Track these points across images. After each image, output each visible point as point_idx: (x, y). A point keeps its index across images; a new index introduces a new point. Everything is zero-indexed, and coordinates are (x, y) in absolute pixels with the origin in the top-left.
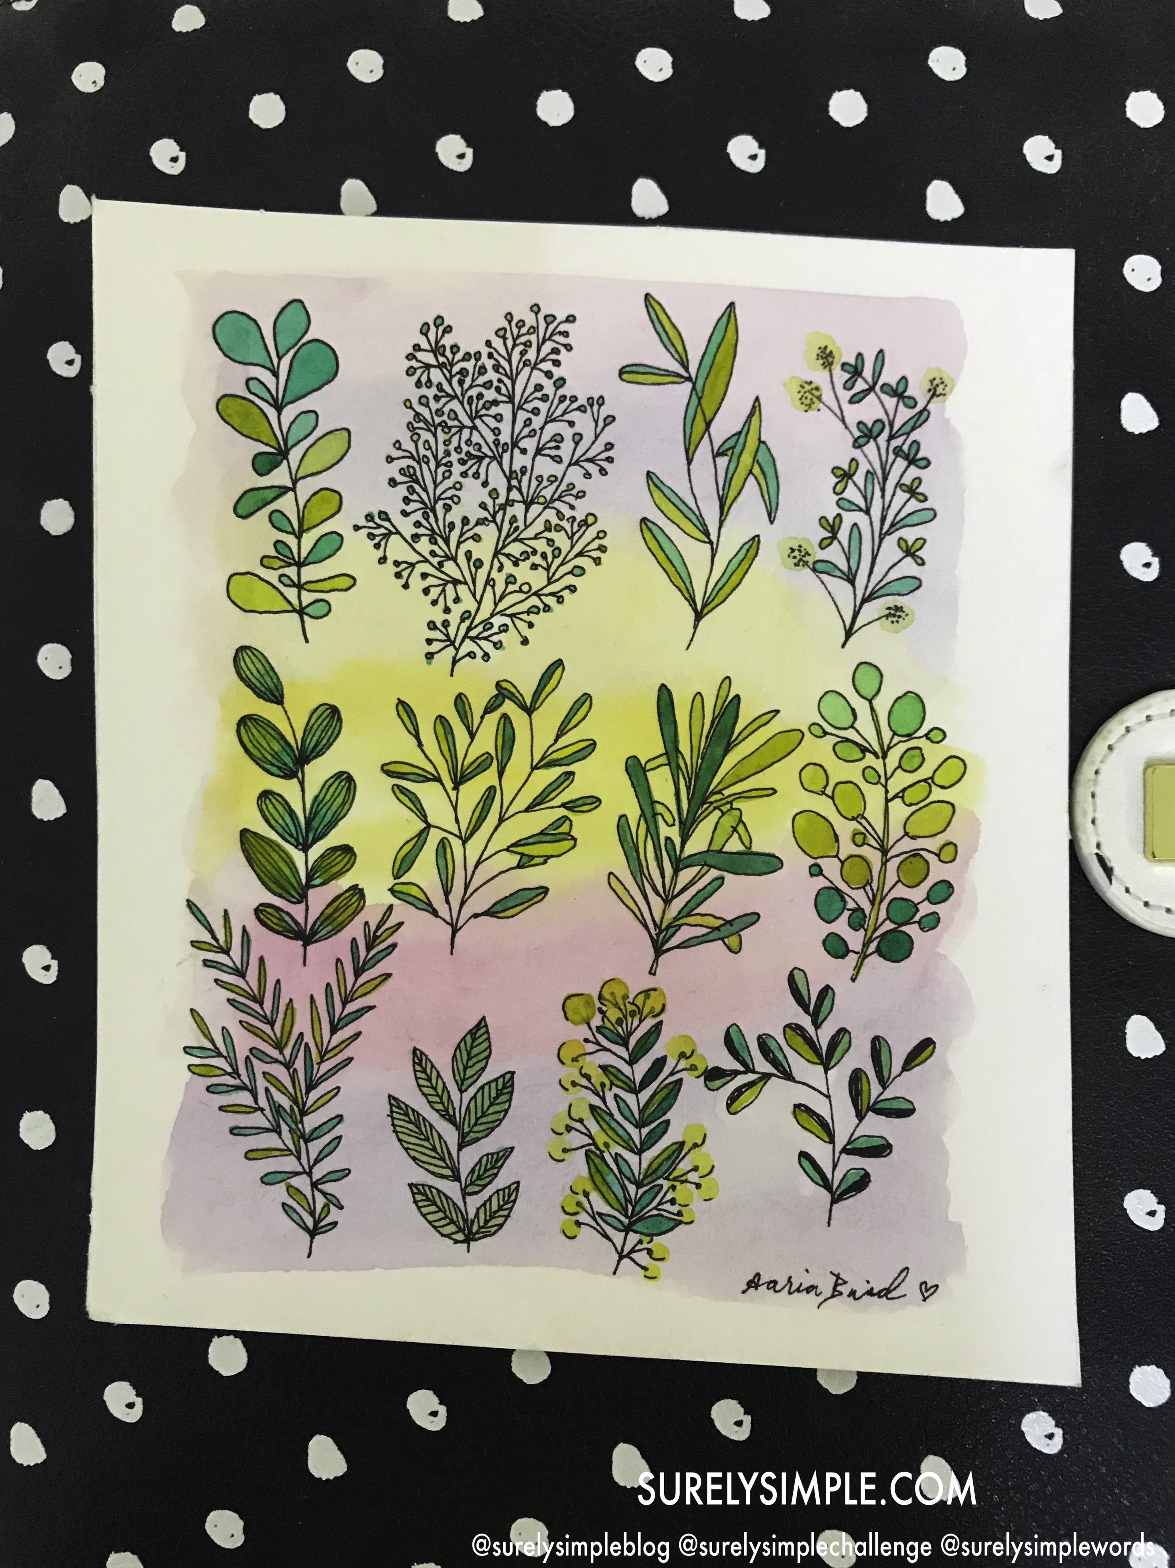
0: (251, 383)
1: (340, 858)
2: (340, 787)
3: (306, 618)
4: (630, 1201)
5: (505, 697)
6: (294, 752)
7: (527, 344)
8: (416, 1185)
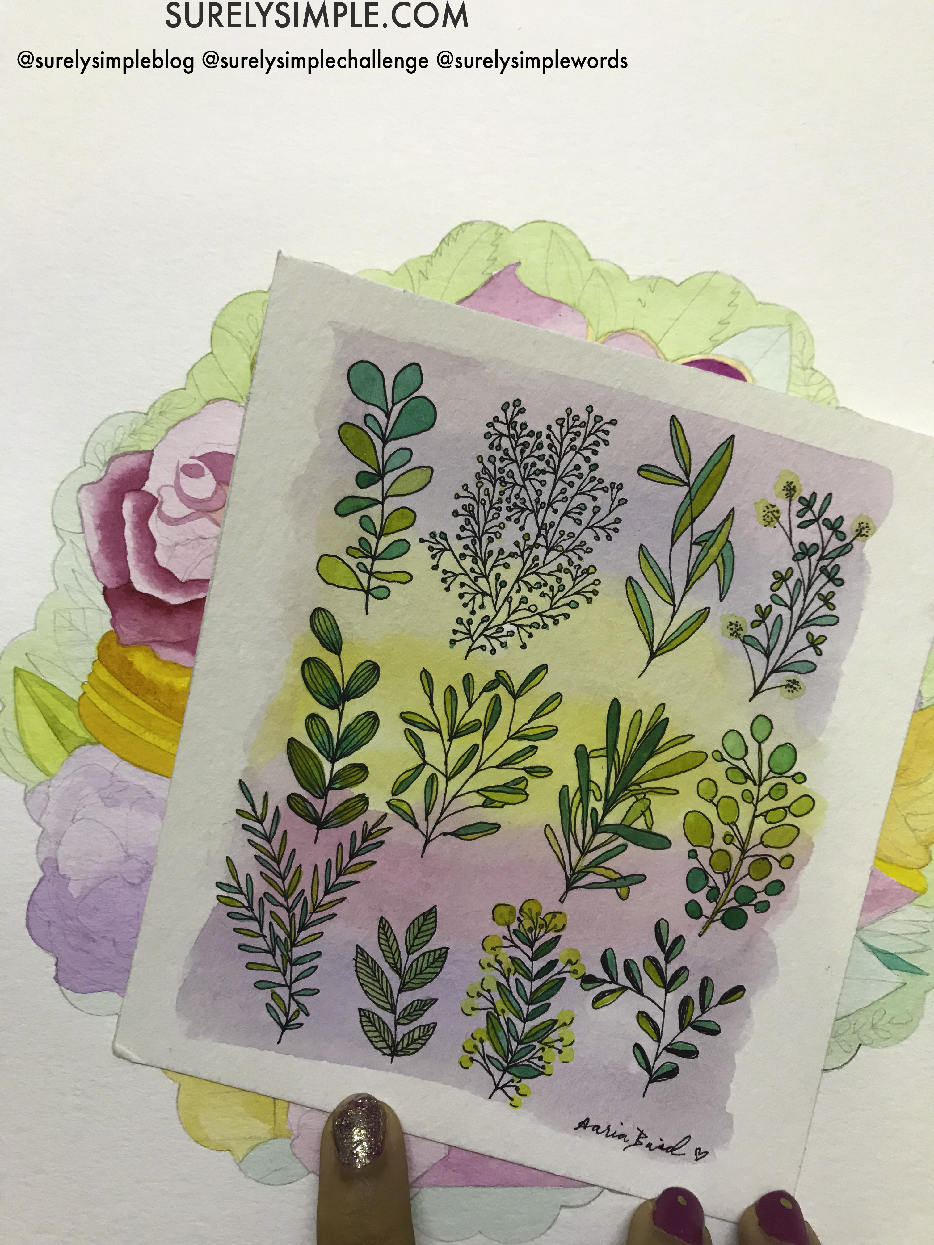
0: (368, 418)
1: (356, 773)
2: (367, 723)
3: (370, 596)
4: (511, 1053)
5: (500, 682)
6: (340, 690)
7: (578, 434)
8: (364, 1010)
